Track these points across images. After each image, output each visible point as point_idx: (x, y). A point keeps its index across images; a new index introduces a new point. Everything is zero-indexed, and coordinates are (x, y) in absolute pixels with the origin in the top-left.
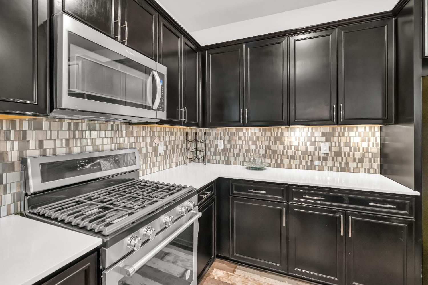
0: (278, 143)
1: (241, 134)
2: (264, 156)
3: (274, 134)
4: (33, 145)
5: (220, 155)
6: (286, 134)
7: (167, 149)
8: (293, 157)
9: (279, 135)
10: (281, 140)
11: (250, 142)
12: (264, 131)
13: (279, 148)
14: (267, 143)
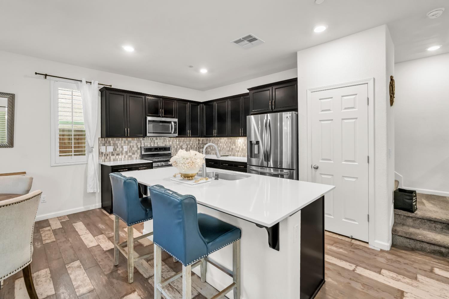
0: (234, 145)
1: (221, 140)
2: (229, 151)
3: (232, 140)
4: (143, 144)
5: (214, 151)
6: (236, 140)
7: (187, 147)
8: (239, 152)
9: (234, 141)
10: (234, 143)
11: (224, 144)
12: (229, 139)
13: (234, 147)
14: (229, 145)
